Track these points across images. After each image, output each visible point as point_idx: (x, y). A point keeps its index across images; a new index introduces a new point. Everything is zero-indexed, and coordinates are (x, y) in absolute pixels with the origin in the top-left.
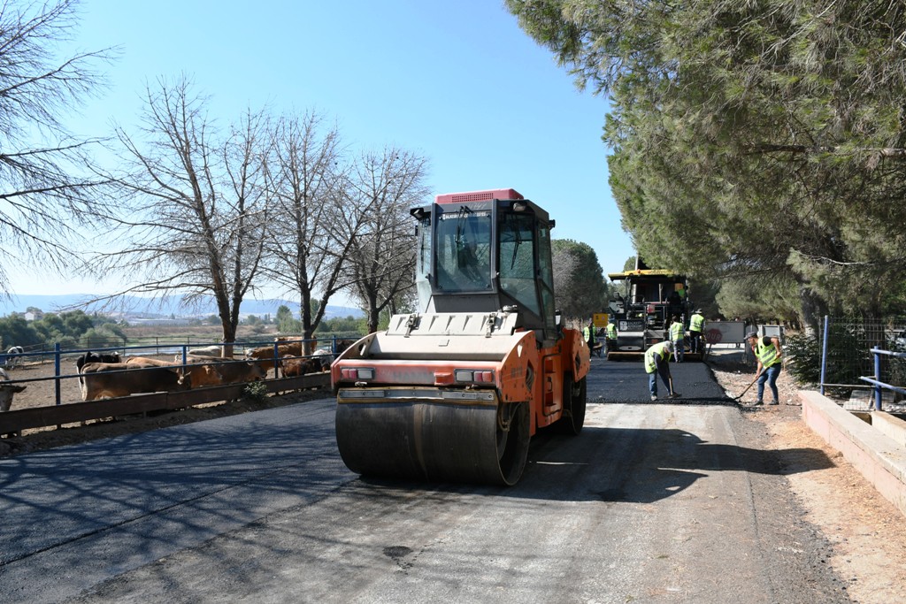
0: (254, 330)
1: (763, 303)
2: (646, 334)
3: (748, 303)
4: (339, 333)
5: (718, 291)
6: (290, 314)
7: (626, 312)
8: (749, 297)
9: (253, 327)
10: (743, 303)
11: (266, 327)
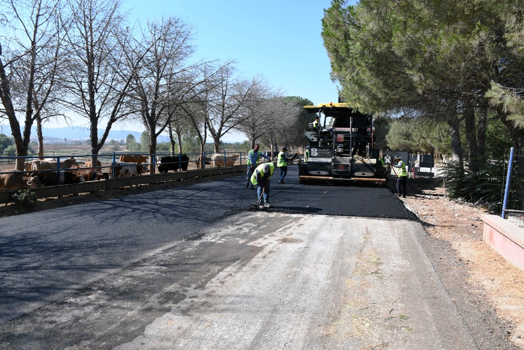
0: (113, 149)
1: (414, 141)
2: (334, 160)
3: (405, 141)
4: (163, 151)
5: (387, 133)
6: (135, 139)
7: (318, 140)
8: (405, 137)
9: (112, 147)
10: (402, 141)
11: (121, 147)
